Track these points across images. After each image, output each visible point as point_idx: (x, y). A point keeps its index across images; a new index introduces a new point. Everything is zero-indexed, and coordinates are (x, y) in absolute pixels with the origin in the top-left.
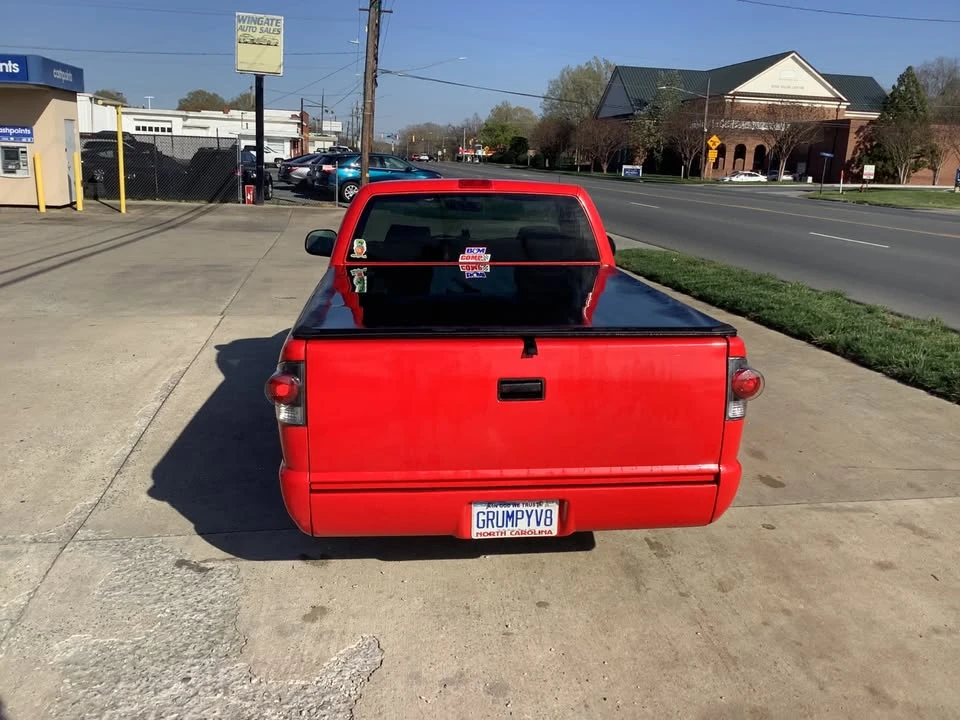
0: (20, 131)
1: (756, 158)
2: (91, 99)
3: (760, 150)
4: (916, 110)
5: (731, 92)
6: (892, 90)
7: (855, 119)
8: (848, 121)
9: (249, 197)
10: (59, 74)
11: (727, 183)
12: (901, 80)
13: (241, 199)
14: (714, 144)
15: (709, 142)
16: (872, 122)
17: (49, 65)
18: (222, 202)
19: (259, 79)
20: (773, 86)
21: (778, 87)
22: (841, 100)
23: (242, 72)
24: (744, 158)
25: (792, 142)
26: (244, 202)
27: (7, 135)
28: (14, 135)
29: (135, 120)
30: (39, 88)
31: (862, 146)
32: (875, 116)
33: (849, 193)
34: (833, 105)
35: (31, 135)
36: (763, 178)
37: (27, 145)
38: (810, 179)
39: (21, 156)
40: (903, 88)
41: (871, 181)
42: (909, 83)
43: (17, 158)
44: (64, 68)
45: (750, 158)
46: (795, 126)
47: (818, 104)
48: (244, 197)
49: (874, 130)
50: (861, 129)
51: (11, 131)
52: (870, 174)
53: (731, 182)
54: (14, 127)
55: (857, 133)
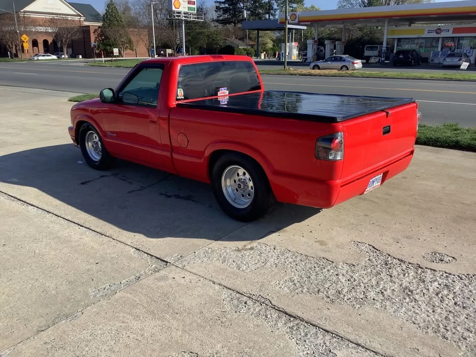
1: (44, 47)
3: (45, 42)
4: (118, 21)
5: (22, 11)
6: (105, 12)
7: (92, 26)
8: (88, 27)
11: (36, 60)
12: (108, 6)
14: (25, 39)
15: (22, 38)
16: (99, 27)
20: (44, 8)
21: (47, 8)
22: (81, 16)
24: (38, 47)
25: (67, 37)
31: (98, 39)
32: (100, 24)
33: (108, 62)
34: (77, 18)
36: (55, 57)
38: (80, 57)
40: (110, 11)
41: (118, 56)
42: (112, 8)
45: (41, 46)
46: (60, 29)
47: (70, 18)
49: (101, 31)
50: (95, 31)
52: (117, 53)
53: (38, 60)
55: (94, 32)
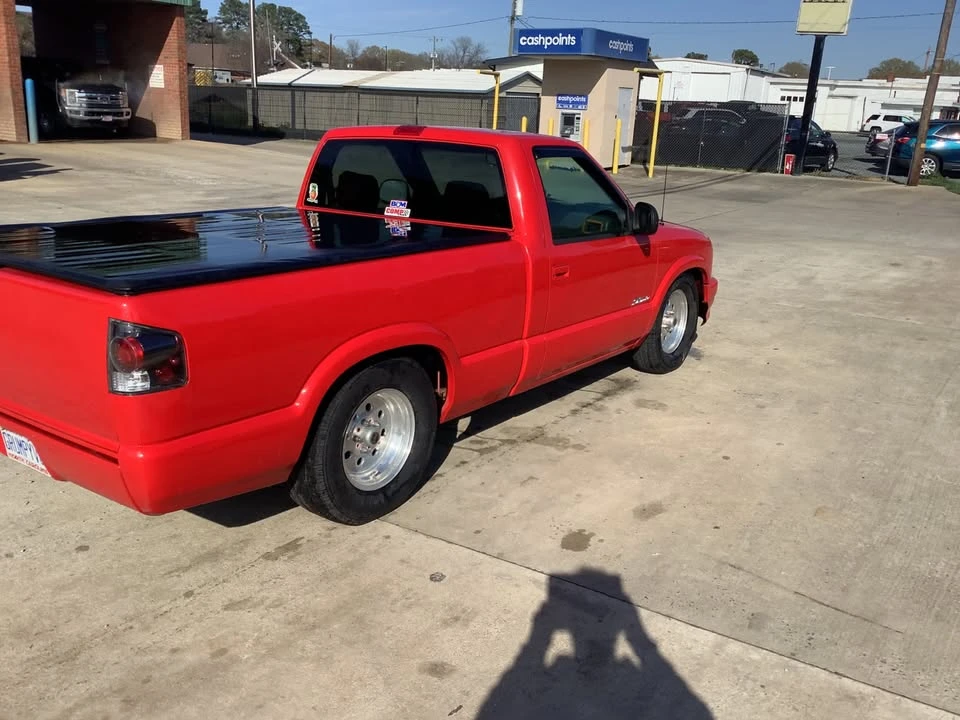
0: (578, 99)
2: (747, 70)
9: (788, 167)
10: (615, 45)
13: (779, 168)
17: (603, 37)
18: (760, 171)
19: (820, 41)
23: (802, 33)
26: (782, 172)
27: (567, 102)
28: (573, 102)
29: (782, 90)
30: (593, 59)
35: (586, 103)
37: (581, 112)
39: (576, 121)
43: (573, 124)
44: (623, 38)
48: (783, 167)
51: (571, 99)
54: (574, 96)
